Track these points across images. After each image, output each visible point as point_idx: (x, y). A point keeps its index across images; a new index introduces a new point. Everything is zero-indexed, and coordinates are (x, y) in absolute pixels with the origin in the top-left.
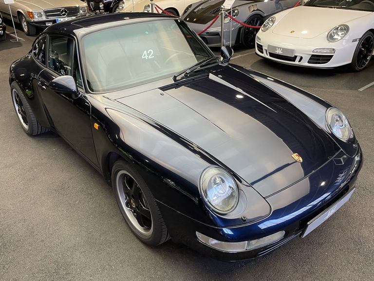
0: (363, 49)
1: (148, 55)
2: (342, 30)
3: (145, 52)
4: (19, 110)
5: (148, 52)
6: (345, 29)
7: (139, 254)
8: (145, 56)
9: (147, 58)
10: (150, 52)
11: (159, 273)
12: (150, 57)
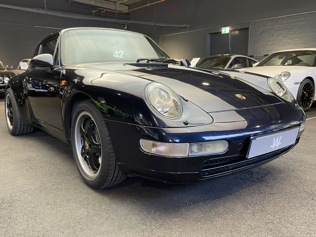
0: (305, 93)
1: (119, 55)
2: (284, 75)
3: (117, 52)
4: (8, 113)
5: (119, 53)
6: (287, 75)
7: (87, 196)
8: (116, 55)
9: (117, 58)
10: (121, 53)
11: (104, 207)
12: (120, 57)
